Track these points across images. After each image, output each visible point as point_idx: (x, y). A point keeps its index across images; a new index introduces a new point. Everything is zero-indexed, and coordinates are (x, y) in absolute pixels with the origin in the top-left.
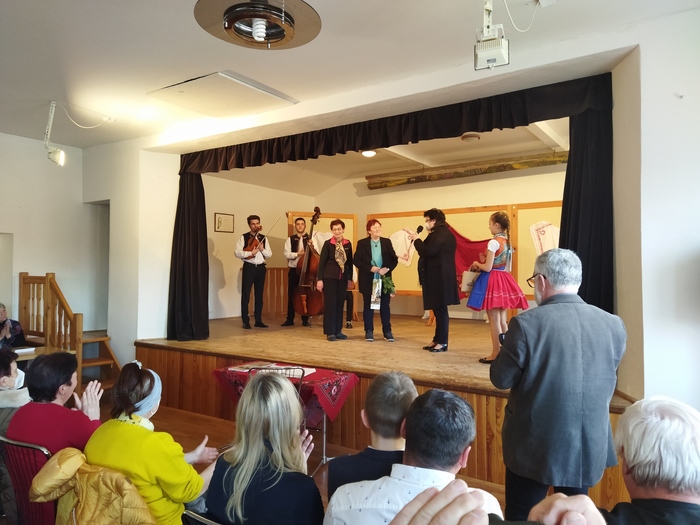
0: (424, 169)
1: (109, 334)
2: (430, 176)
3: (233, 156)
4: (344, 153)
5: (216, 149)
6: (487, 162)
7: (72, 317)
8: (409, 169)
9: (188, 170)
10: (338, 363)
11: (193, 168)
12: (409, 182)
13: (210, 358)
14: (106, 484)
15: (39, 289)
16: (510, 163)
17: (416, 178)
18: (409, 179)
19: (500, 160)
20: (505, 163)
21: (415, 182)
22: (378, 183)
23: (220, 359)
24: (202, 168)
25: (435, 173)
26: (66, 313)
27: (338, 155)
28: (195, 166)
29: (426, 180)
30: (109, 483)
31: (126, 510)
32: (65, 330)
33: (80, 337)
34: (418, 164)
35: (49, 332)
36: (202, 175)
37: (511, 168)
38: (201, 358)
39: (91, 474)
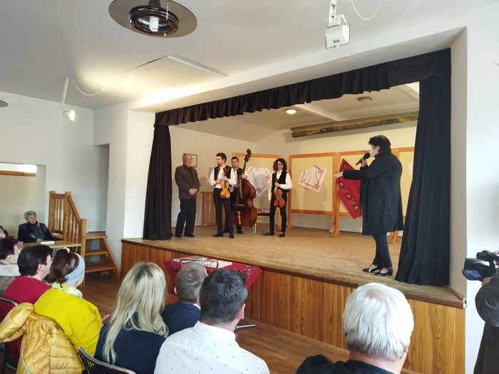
0: (333, 122)
1: (106, 234)
2: (337, 128)
3: (188, 114)
5: (177, 109)
6: (379, 117)
7: (80, 221)
8: (322, 123)
9: (160, 124)
10: (250, 259)
11: (163, 122)
12: (322, 132)
14: (42, 328)
15: (61, 202)
16: (397, 118)
17: (326, 129)
18: (321, 130)
19: (389, 116)
20: (393, 118)
21: (326, 132)
22: (300, 132)
24: (169, 122)
25: (341, 125)
26: (76, 218)
27: (257, 112)
28: (165, 120)
29: (333, 131)
30: (45, 328)
31: (53, 348)
32: (75, 230)
33: (84, 234)
34: (328, 119)
35: (66, 231)
36: (169, 127)
37: (397, 121)
38: (161, 252)
39: (35, 321)
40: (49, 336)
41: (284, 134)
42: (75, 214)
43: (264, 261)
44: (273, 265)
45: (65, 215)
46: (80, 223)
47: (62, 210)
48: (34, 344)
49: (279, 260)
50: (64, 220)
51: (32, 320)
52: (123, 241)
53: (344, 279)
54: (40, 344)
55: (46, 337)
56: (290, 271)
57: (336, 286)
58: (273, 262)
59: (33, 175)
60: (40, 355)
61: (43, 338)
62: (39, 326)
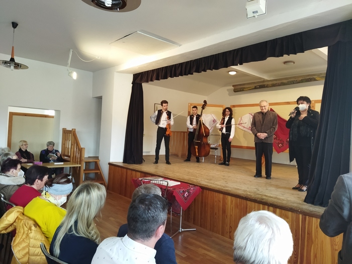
0: (264, 81)
1: (99, 158)
2: (267, 85)
3: (155, 74)
4: (205, 71)
6: (301, 76)
8: (256, 81)
9: (136, 82)
11: (138, 81)
12: (256, 88)
13: (138, 173)
16: (314, 77)
17: (260, 86)
18: (255, 87)
19: (309, 75)
20: (311, 77)
21: (259, 88)
22: (239, 89)
23: (142, 174)
24: (142, 80)
25: (270, 83)
27: (203, 73)
28: (140, 79)
29: (265, 87)
30: (27, 225)
33: (83, 158)
34: (261, 78)
35: (72, 156)
36: (143, 84)
37: (315, 80)
38: (134, 172)
39: (22, 220)
40: (30, 231)
41: (228, 90)
42: (78, 144)
43: (204, 182)
44: (210, 186)
46: (81, 150)
47: (70, 141)
48: (20, 237)
49: (216, 183)
50: (71, 147)
52: (110, 164)
53: (263, 199)
54: (24, 237)
55: (28, 232)
56: (222, 191)
57: (257, 204)
58: (211, 183)
59: (52, 117)
60: (24, 245)
61: (26, 232)
62: (23, 224)
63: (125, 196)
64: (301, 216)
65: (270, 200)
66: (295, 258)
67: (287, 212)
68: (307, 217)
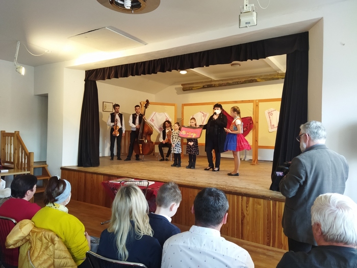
0: (212, 81)
1: (47, 163)
2: (215, 85)
3: (113, 72)
4: (171, 71)
5: (104, 68)
6: (244, 78)
7: (28, 154)
8: (204, 81)
9: (89, 79)
10: (166, 179)
12: (204, 87)
13: (100, 176)
14: (45, 238)
15: (11, 140)
16: (255, 78)
17: (207, 85)
18: (204, 86)
19: (251, 77)
20: (253, 79)
21: (207, 87)
22: (188, 88)
23: (105, 176)
24: (96, 78)
25: (217, 83)
26: (25, 152)
27: (168, 72)
28: (93, 77)
29: (212, 87)
30: (47, 237)
31: (56, 251)
32: (24, 161)
33: (32, 164)
34: (208, 78)
35: (16, 162)
36: (97, 82)
37: (256, 81)
38: (95, 176)
39: (38, 233)
41: (176, 89)
42: (23, 148)
45: (15, 149)
46: (29, 156)
47: (12, 145)
49: (186, 179)
50: (14, 153)
51: (35, 232)
52: (63, 169)
53: (237, 190)
57: (231, 196)
58: (183, 180)
63: (84, 201)
64: (271, 202)
65: (243, 191)
66: (268, 239)
67: (259, 199)
68: (277, 202)
